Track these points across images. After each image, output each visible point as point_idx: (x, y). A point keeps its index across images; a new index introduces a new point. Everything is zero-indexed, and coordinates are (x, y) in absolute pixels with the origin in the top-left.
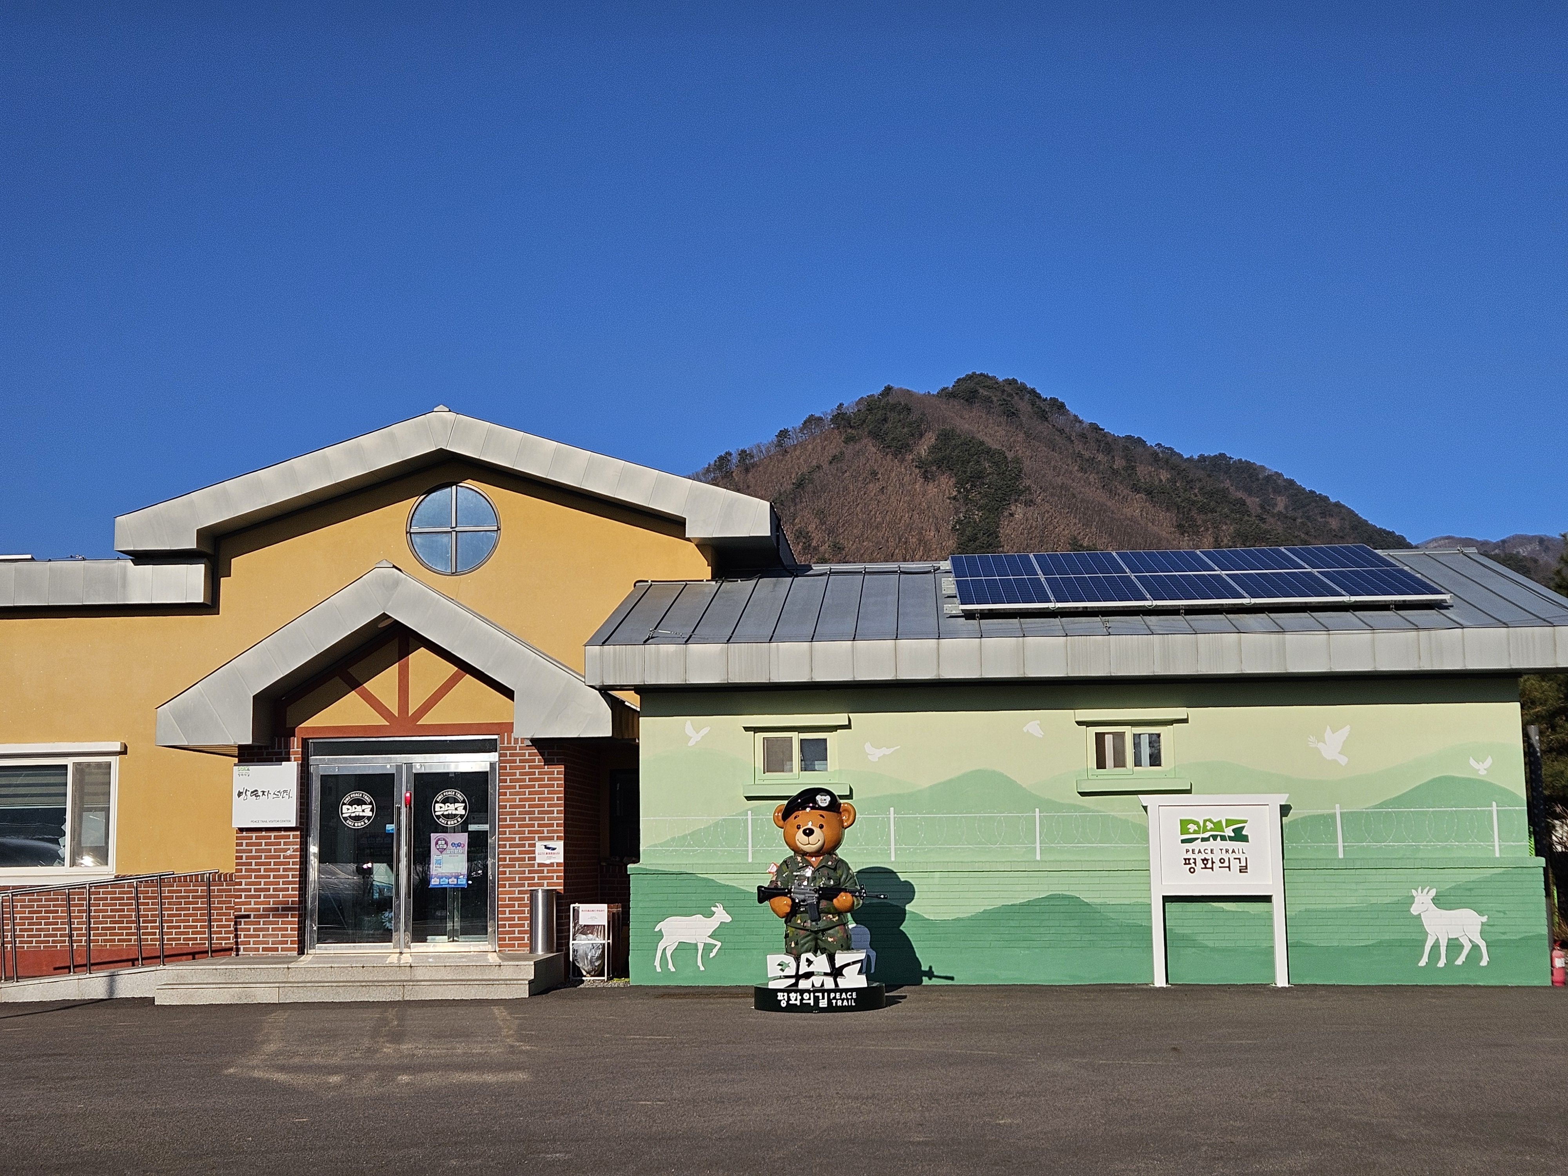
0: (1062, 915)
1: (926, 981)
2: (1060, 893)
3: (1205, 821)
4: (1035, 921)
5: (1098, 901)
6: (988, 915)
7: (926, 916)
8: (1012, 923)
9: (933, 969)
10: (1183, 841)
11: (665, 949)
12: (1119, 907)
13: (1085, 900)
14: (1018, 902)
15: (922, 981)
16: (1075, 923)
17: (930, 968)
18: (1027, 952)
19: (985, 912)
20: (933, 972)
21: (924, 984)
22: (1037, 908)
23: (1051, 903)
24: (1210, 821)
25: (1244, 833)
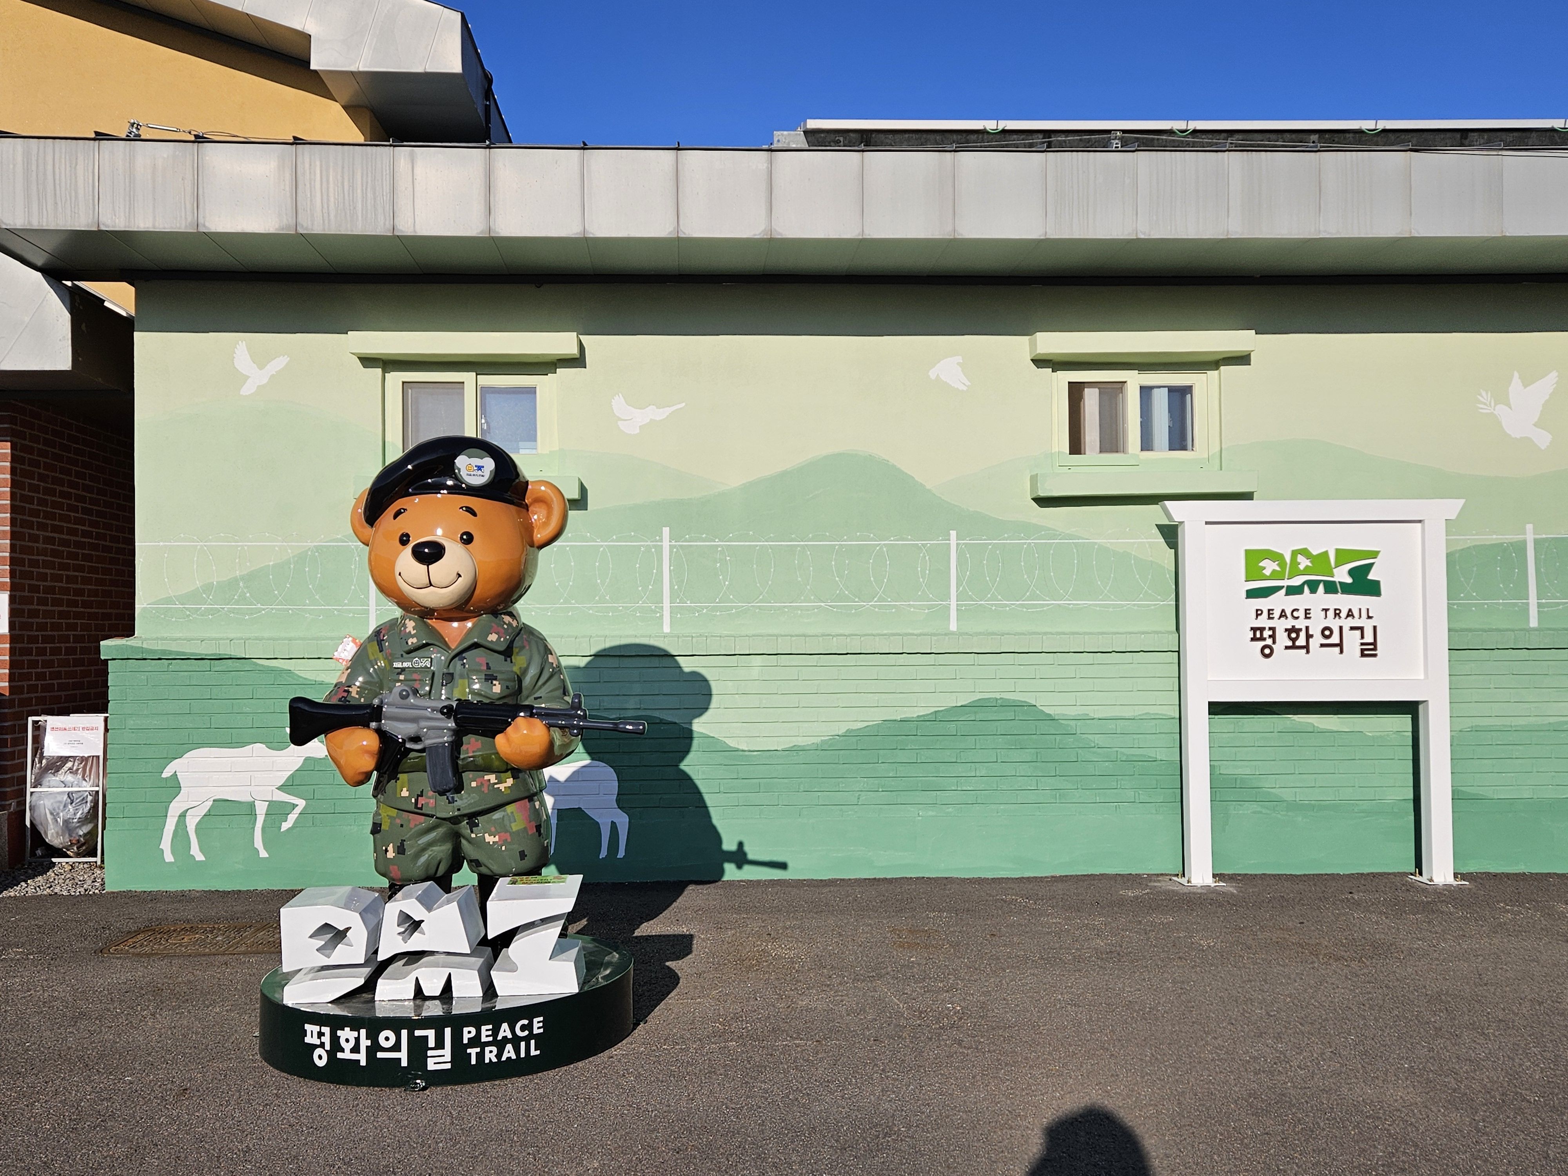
0: (1000, 739)
1: (731, 872)
2: (998, 696)
3: (1295, 553)
4: (948, 752)
5: (1072, 712)
6: (854, 739)
7: (732, 743)
8: (902, 756)
9: (746, 848)
10: (1251, 594)
11: (183, 816)
12: (1111, 725)
13: (1047, 710)
14: (913, 713)
15: (722, 872)
16: (1026, 755)
17: (741, 845)
18: (930, 813)
19: (849, 734)
20: (745, 854)
21: (726, 878)
22: (953, 725)
23: (980, 716)
24: (1305, 552)
25: (1371, 577)
